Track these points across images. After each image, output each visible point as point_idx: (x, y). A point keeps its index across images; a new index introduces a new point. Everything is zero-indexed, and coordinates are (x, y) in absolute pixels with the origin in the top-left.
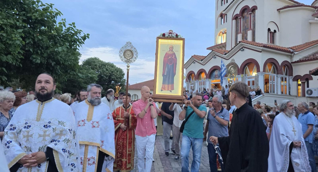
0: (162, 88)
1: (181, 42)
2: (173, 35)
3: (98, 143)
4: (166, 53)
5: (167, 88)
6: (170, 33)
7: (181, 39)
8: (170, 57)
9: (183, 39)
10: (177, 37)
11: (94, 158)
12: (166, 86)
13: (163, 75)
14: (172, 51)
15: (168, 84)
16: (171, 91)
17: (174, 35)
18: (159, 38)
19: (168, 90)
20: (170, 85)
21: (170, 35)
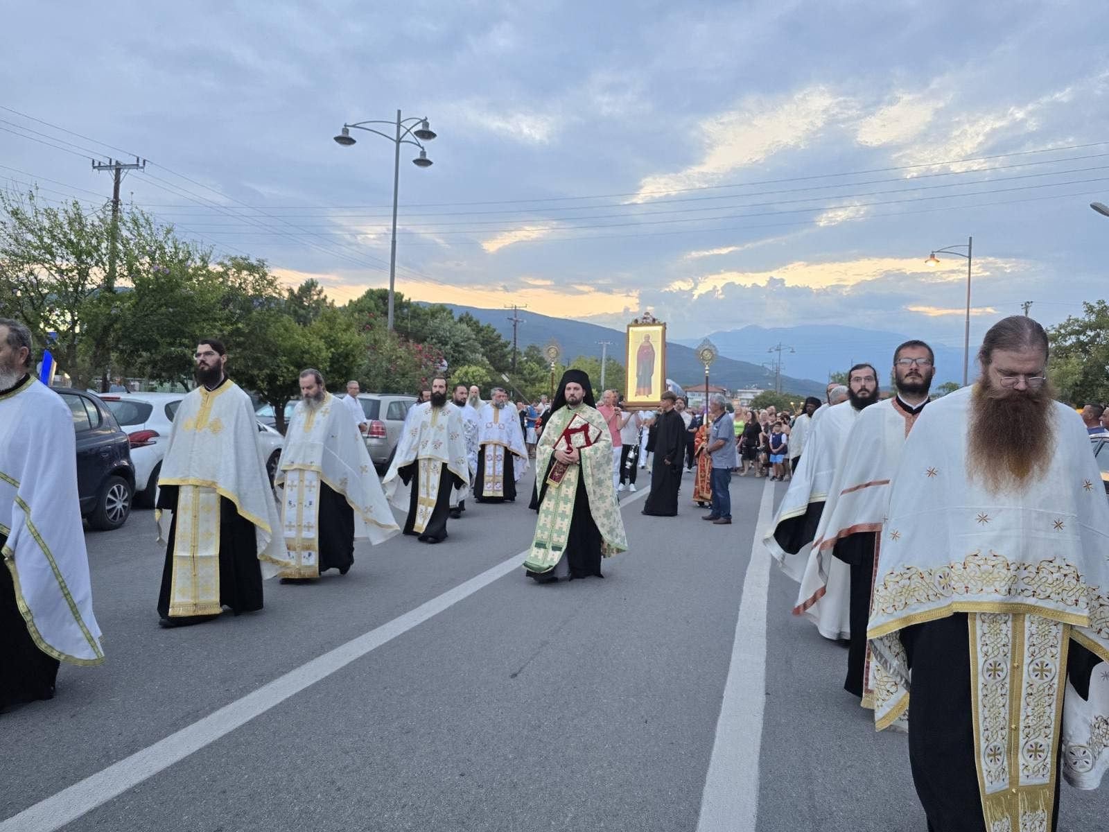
0: (637, 392)
1: (659, 328)
2: (648, 321)
3: (505, 443)
4: (641, 346)
5: (642, 393)
6: (645, 318)
7: (659, 324)
8: (645, 351)
9: (664, 325)
10: (654, 322)
11: (501, 456)
12: (642, 389)
13: (638, 375)
14: (648, 342)
15: (644, 387)
16: (648, 396)
17: (650, 320)
18: (629, 326)
19: (644, 395)
20: (646, 389)
21: (644, 321)
